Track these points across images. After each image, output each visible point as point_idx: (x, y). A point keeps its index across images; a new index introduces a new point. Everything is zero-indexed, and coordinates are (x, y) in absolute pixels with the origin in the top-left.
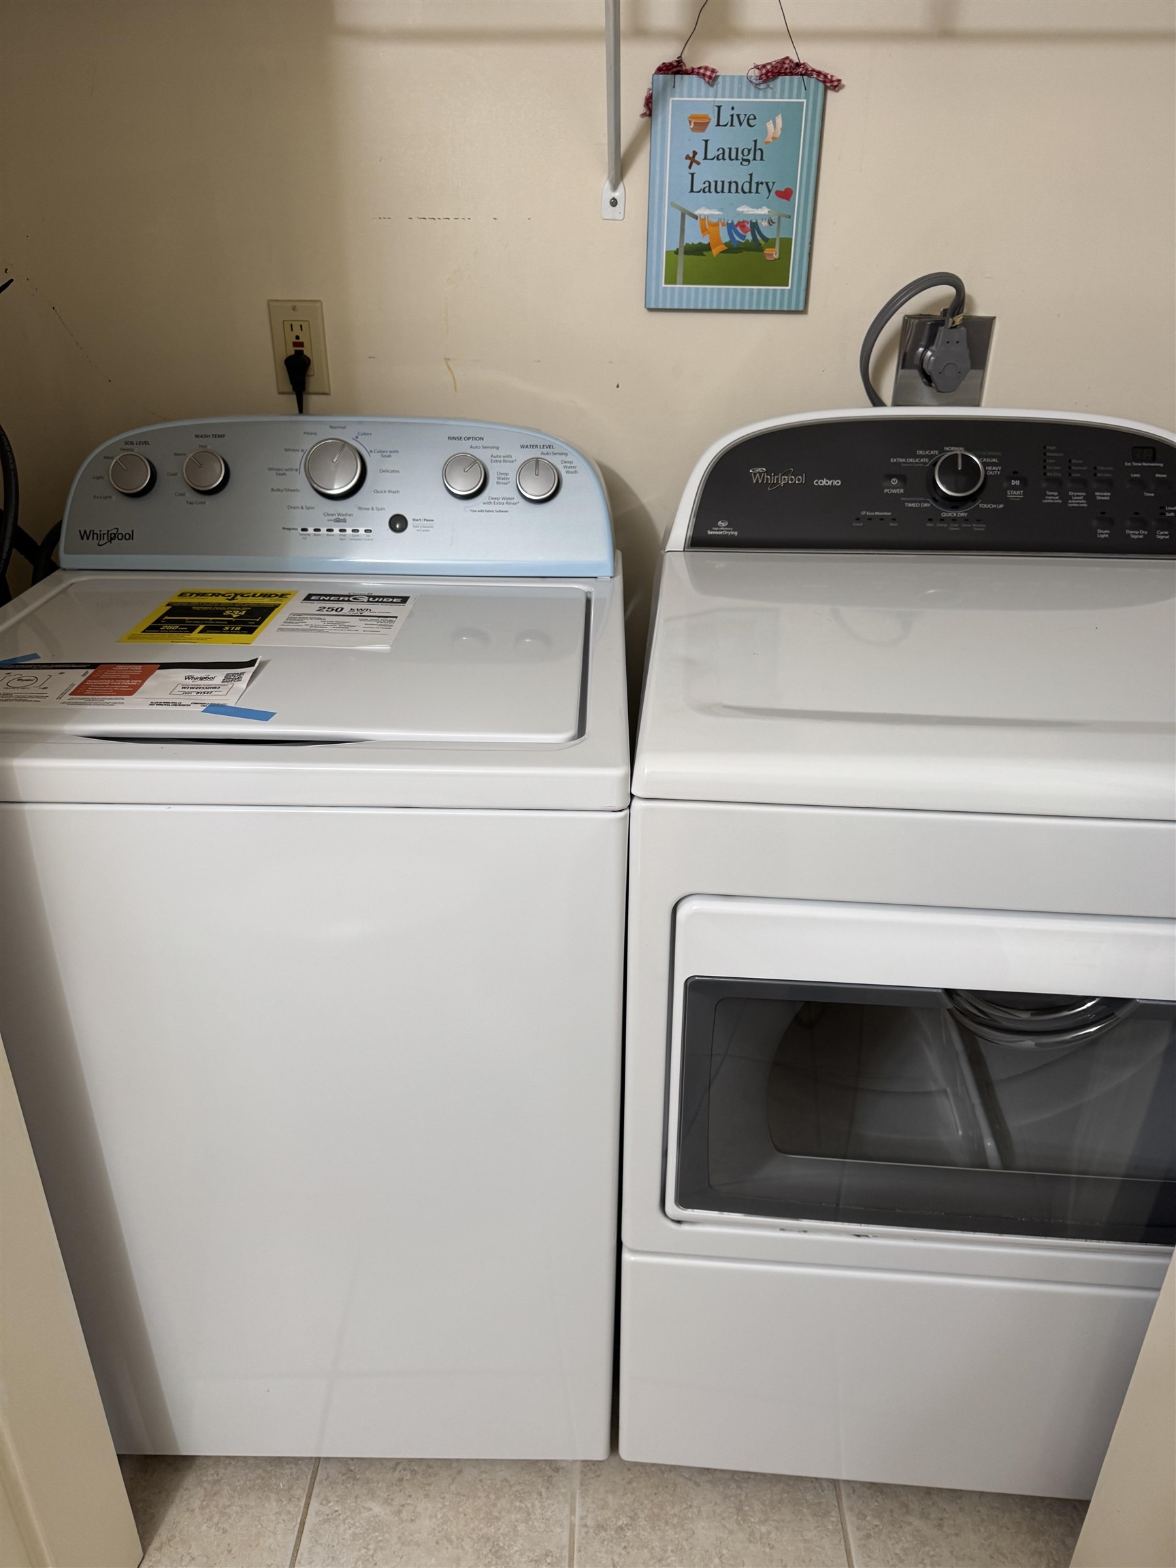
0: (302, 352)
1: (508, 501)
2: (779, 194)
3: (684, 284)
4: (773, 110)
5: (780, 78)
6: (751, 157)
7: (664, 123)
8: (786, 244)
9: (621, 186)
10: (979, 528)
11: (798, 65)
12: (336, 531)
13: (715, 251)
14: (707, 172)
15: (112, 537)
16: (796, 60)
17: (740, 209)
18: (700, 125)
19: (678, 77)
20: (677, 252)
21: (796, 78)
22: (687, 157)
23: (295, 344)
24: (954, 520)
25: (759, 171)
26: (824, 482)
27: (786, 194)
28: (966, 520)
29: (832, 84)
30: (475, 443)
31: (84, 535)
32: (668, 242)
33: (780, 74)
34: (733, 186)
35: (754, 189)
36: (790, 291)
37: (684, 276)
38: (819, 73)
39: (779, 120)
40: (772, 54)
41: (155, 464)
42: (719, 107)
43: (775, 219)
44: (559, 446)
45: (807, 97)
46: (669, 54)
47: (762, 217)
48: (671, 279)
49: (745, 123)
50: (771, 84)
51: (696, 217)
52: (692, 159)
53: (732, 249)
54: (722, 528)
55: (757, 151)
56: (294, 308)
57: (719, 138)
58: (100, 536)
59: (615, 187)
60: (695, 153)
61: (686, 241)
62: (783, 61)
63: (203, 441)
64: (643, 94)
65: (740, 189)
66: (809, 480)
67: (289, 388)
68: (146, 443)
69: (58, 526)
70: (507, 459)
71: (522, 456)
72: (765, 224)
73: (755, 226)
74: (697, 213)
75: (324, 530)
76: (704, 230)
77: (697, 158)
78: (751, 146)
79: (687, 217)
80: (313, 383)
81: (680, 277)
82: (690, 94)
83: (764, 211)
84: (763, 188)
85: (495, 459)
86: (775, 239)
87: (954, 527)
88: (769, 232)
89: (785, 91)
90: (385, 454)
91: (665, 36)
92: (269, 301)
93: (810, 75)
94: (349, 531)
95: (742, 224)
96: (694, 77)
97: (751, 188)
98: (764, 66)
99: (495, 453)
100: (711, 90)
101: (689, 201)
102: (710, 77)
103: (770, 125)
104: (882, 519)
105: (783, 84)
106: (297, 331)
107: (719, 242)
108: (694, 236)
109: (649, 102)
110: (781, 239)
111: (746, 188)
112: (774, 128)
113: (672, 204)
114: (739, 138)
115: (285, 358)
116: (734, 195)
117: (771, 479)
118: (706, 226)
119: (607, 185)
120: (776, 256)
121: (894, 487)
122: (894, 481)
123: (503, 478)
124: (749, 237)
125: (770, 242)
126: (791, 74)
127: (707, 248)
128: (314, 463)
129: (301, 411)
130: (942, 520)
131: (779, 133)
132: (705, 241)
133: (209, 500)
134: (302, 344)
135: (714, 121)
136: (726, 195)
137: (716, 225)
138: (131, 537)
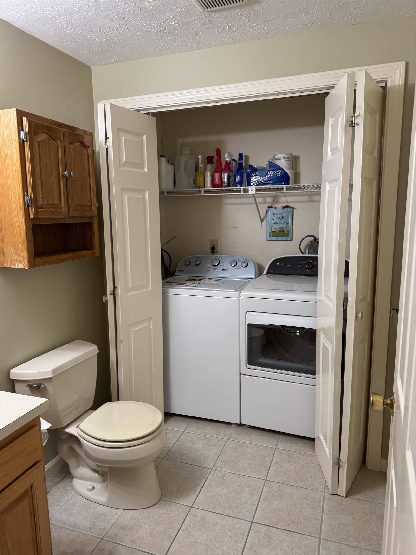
0: (214, 246)
1: (240, 267)
2: (286, 224)
3: (272, 236)
4: (285, 212)
5: (286, 208)
6: (282, 219)
7: (269, 214)
8: (288, 231)
9: (263, 223)
10: (312, 272)
11: (289, 206)
12: (214, 271)
13: (277, 232)
14: (275, 221)
15: (183, 271)
16: (289, 205)
17: (280, 226)
18: (274, 214)
19: (271, 208)
20: (271, 232)
21: (288, 208)
22: (272, 219)
23: (213, 245)
24: (308, 271)
25: (283, 220)
26: (288, 265)
27: (288, 224)
28: (310, 271)
29: (294, 208)
30: (236, 259)
31: (179, 271)
32: (269, 231)
33: (286, 207)
34: (279, 223)
35: (283, 223)
36: (289, 238)
37: (272, 235)
38: (292, 207)
39: (286, 214)
40: (284, 205)
41: (190, 261)
42: (277, 212)
43: (286, 227)
44: (249, 259)
45: (290, 210)
46: (270, 205)
47: (284, 227)
48: (270, 236)
49: (281, 214)
50: (285, 209)
51: (274, 227)
52: (273, 219)
53: (279, 231)
54: (272, 271)
55: (283, 218)
56: (213, 240)
57: (277, 216)
58: (181, 271)
59: (262, 223)
60: (273, 218)
61: (272, 230)
62: (286, 206)
63: (197, 258)
64: (266, 210)
65: (280, 223)
66: (286, 265)
67: (211, 252)
68: (189, 258)
69: (176, 270)
70: (240, 261)
71: (242, 261)
72: (285, 228)
73: (283, 228)
74: (274, 226)
75: (212, 271)
76: (275, 229)
77: (274, 219)
78: (282, 217)
79: (272, 227)
80: (215, 251)
81: (271, 236)
82: (272, 210)
83: (284, 226)
84: (284, 223)
85: (239, 261)
86: (286, 230)
87: (308, 272)
88: (285, 229)
89: (287, 210)
90: (223, 260)
91: (269, 203)
92: (210, 239)
93: (290, 207)
94: (216, 271)
95: (281, 228)
96: (273, 208)
97: (282, 223)
98: (283, 207)
99: (239, 260)
100: (276, 210)
101: (272, 225)
102: (275, 208)
103: (285, 214)
104: (297, 271)
105: (286, 209)
106: (214, 243)
107: (277, 231)
108: (273, 230)
109: (266, 212)
110: (287, 230)
111: (281, 223)
112: (285, 215)
113: (270, 225)
114: (280, 216)
115: (211, 247)
116: (279, 224)
117: (280, 265)
118: (275, 228)
119: (261, 223)
120: (286, 232)
121: (299, 266)
122: (299, 265)
123: (239, 264)
124: (282, 230)
125: (286, 231)
126: (288, 207)
127: (276, 231)
128: (212, 261)
129: (213, 254)
130: (306, 271)
131: (286, 215)
132: (275, 230)
133: (197, 266)
134: (214, 245)
135: (276, 214)
136: (278, 224)
137: (277, 228)
138: (186, 271)
